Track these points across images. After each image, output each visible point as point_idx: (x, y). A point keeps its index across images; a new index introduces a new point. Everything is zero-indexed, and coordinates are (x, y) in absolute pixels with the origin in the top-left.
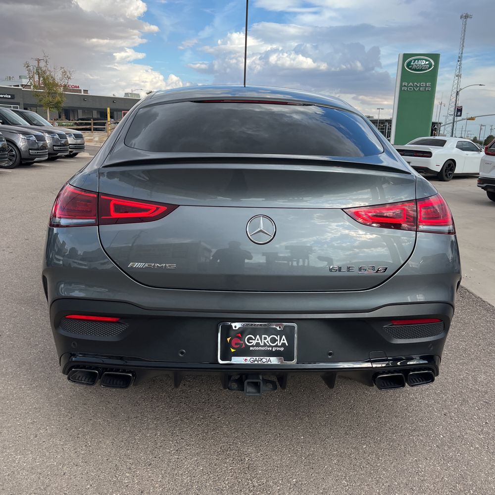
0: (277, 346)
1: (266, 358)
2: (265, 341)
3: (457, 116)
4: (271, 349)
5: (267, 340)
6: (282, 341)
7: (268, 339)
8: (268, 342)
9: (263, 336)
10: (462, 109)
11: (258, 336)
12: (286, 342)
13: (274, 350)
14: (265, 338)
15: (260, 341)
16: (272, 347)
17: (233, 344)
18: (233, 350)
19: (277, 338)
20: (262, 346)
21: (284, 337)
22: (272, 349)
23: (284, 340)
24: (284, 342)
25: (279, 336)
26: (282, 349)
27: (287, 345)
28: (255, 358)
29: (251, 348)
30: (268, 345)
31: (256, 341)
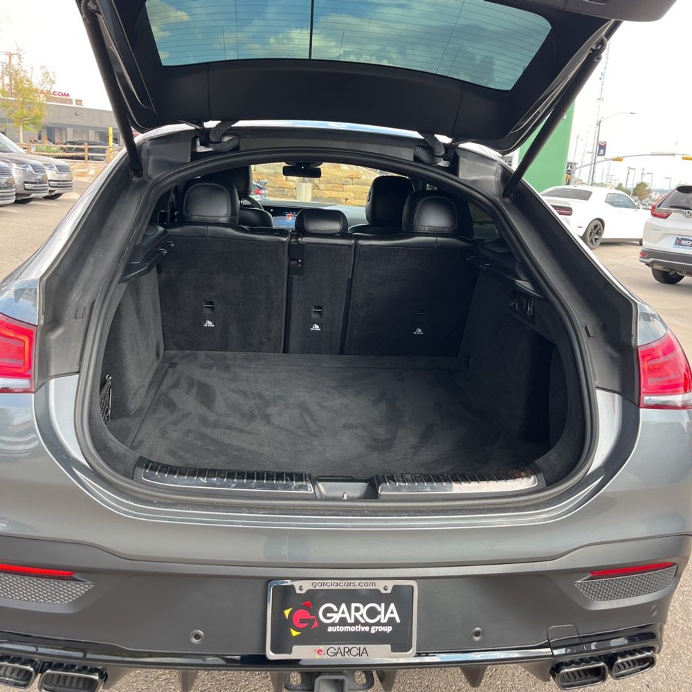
0: (379, 624)
1: (358, 646)
2: (358, 615)
3: (599, 155)
4: (367, 629)
5: (360, 613)
6: (389, 615)
7: (364, 610)
8: (362, 616)
9: (353, 605)
10: (605, 145)
11: (343, 606)
12: (396, 615)
13: (373, 631)
14: (357, 610)
15: (346, 615)
16: (370, 625)
17: (296, 622)
18: (295, 633)
19: (379, 609)
20: (351, 625)
21: (392, 606)
22: (370, 629)
23: (392, 612)
24: (392, 616)
25: (383, 605)
26: (389, 629)
27: (398, 620)
28: (336, 647)
29: (330, 629)
30: (362, 621)
31: (340, 615)
